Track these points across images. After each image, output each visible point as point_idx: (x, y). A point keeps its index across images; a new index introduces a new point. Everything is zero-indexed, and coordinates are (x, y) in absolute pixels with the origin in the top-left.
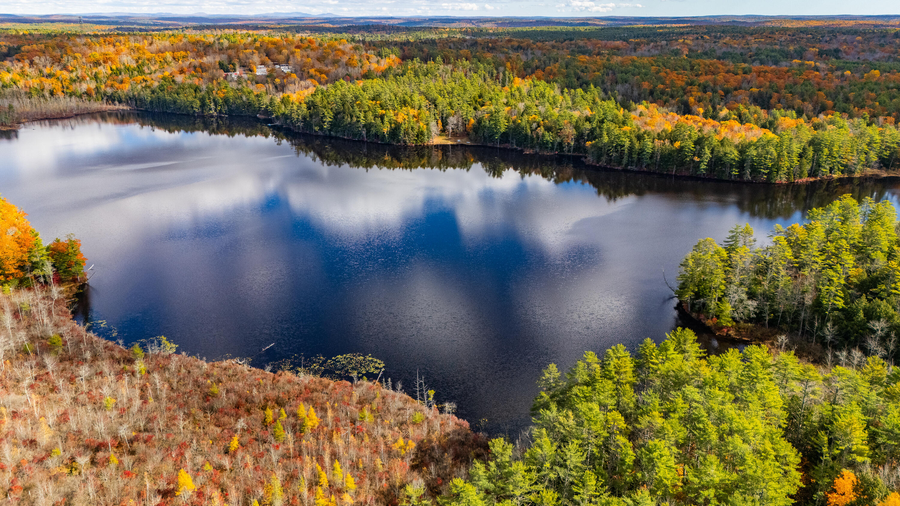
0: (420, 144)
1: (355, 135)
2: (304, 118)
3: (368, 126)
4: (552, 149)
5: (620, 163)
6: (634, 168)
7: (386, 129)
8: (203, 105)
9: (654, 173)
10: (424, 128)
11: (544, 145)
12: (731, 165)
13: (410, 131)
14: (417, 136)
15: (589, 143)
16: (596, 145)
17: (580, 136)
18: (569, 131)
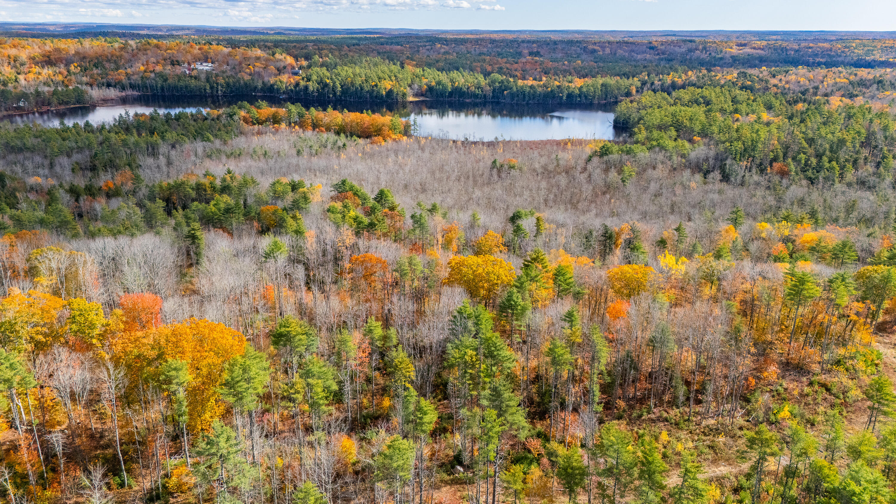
0: (403, 100)
1: (361, 98)
2: (318, 90)
3: (371, 92)
5: (524, 100)
6: (531, 102)
7: (384, 93)
8: (212, 88)
9: (541, 103)
10: (405, 91)
11: (476, 96)
12: (576, 96)
13: (398, 93)
14: (403, 96)
15: (505, 92)
16: (510, 92)
17: (494, 91)
18: (488, 88)
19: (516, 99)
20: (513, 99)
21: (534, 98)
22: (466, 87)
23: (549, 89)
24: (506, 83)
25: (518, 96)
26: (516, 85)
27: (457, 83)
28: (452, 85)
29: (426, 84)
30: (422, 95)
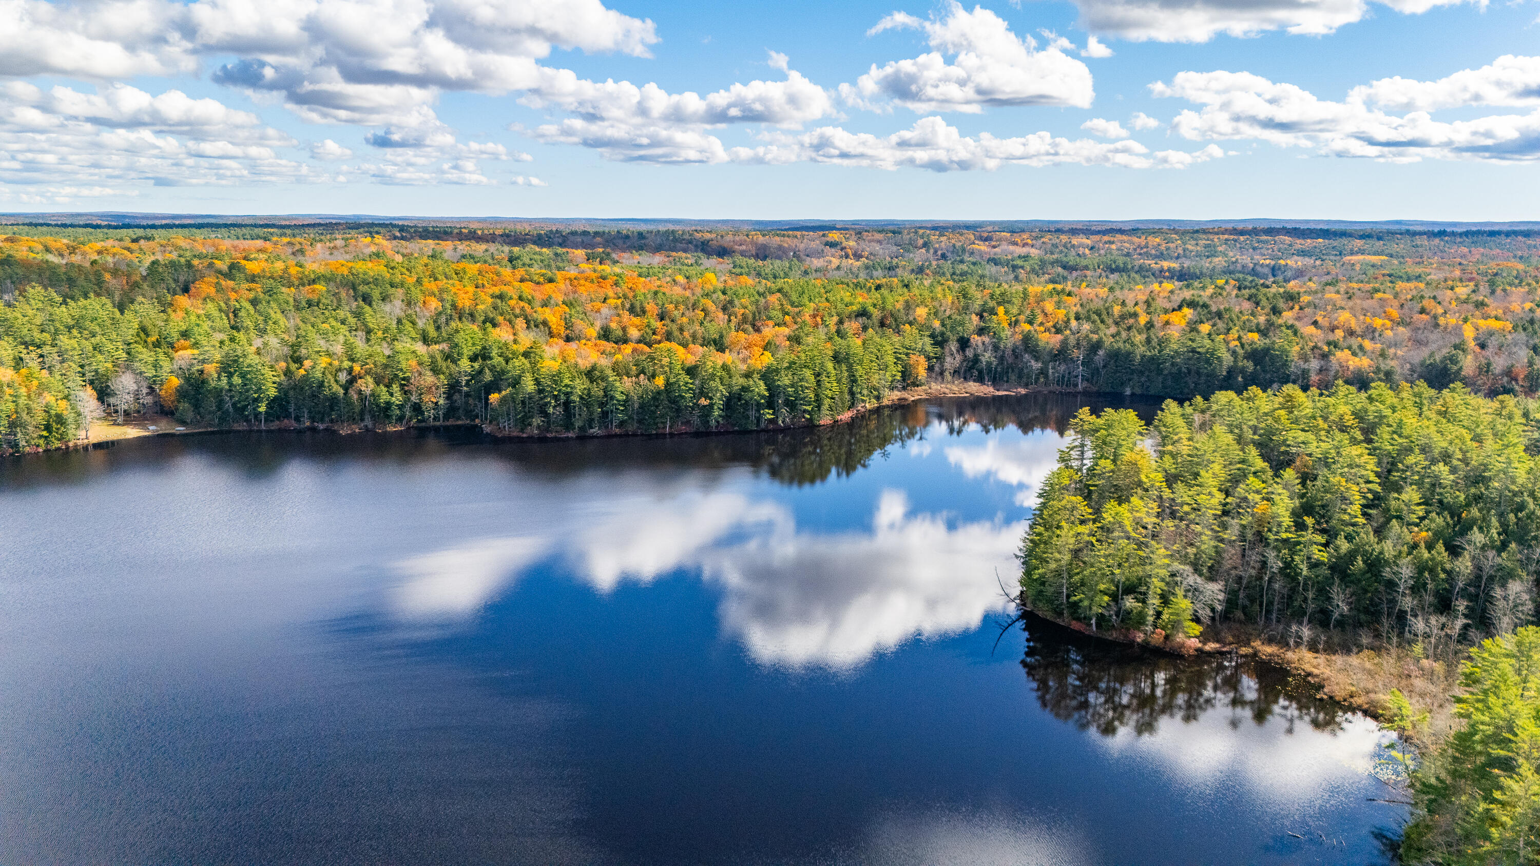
0: (57, 444)
4: (400, 419)
5: (568, 426)
6: (595, 431)
9: (635, 435)
10: (62, 407)
11: (381, 411)
12: (758, 404)
13: (25, 416)
14: (48, 428)
15: (494, 397)
16: (512, 398)
17: (453, 388)
18: (429, 378)
19: (537, 421)
20: (524, 422)
21: (605, 414)
22: (343, 377)
23: (660, 382)
24: (497, 360)
25: (543, 412)
26: (534, 370)
27: (307, 363)
28: (288, 373)
29: (181, 372)
30: (162, 411)
